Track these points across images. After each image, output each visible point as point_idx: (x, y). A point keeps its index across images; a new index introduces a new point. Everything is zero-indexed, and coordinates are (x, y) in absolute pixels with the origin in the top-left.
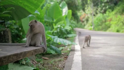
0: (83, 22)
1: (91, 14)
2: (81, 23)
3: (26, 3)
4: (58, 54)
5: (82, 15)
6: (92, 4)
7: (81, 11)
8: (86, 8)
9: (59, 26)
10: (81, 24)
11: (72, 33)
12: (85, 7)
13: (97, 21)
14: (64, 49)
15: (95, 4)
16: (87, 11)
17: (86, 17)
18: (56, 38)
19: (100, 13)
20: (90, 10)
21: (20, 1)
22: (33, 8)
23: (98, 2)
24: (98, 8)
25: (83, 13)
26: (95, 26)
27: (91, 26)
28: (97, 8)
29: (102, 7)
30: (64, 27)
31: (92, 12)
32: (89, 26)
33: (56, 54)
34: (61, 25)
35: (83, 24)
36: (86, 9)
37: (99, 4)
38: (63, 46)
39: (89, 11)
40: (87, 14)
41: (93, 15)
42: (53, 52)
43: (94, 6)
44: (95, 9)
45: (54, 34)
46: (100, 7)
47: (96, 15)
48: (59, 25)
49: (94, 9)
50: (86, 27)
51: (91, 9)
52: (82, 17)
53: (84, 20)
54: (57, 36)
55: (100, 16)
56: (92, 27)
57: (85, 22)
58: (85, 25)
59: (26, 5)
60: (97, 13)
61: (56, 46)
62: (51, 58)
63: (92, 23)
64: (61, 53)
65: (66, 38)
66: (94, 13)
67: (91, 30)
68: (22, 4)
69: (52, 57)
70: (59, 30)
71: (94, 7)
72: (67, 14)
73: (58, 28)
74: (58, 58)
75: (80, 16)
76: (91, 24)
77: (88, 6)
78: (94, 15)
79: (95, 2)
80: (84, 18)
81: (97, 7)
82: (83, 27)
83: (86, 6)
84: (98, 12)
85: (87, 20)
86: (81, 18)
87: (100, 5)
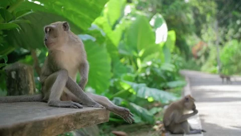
0: (198, 58)
1: (214, 42)
2: (193, 59)
3: (70, 7)
4: (147, 122)
5: (196, 45)
6: (216, 23)
7: (194, 36)
8: (203, 31)
9: (149, 63)
10: (195, 63)
11: (177, 78)
12: (202, 28)
13: (227, 56)
14: (161, 111)
15: (222, 21)
16: (205, 37)
17: (204, 48)
18: (143, 88)
19: (233, 38)
20: (211, 33)
21: (58, 3)
22: (87, 16)
23: (229, 18)
24: (228, 30)
25: (198, 40)
26: (223, 66)
27: (216, 65)
28: (226, 30)
29: (236, 27)
30: (159, 65)
31: (215, 38)
32: (210, 66)
33: (143, 123)
34: (154, 62)
35: (198, 62)
36: (204, 33)
37: (230, 21)
38: (158, 107)
39: (209, 35)
40: (206, 42)
41: (217, 43)
42: (137, 120)
43: (220, 25)
44: (222, 32)
45: (139, 80)
46: (233, 27)
47: (223, 43)
48: (148, 61)
49: (220, 31)
50: (204, 68)
51: (214, 32)
52: (196, 48)
53: (199, 54)
54: (144, 85)
55: (232, 46)
56: (217, 68)
57: (202, 59)
58: (201, 65)
59: (71, 12)
60: (226, 40)
61: (142, 106)
62: (131, 132)
63: (216, 59)
64: (154, 121)
65: (164, 89)
66: (221, 40)
67: (214, 73)
68: (62, 10)
69: (135, 131)
70: (148, 73)
71: (220, 29)
72: (165, 40)
73: (147, 67)
74: (148, 132)
75: (192, 46)
76: (215, 62)
77: (207, 27)
78: (221, 44)
79: (222, 17)
80: (199, 50)
81: (226, 27)
82: (198, 68)
83: (204, 26)
84: (227, 37)
85: (207, 55)
86: (193, 50)
87: (231, 24)
